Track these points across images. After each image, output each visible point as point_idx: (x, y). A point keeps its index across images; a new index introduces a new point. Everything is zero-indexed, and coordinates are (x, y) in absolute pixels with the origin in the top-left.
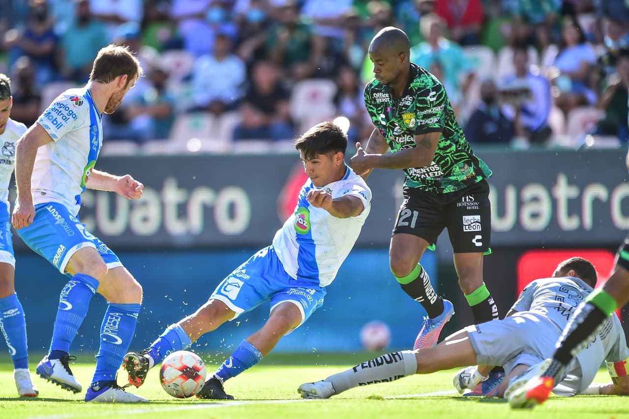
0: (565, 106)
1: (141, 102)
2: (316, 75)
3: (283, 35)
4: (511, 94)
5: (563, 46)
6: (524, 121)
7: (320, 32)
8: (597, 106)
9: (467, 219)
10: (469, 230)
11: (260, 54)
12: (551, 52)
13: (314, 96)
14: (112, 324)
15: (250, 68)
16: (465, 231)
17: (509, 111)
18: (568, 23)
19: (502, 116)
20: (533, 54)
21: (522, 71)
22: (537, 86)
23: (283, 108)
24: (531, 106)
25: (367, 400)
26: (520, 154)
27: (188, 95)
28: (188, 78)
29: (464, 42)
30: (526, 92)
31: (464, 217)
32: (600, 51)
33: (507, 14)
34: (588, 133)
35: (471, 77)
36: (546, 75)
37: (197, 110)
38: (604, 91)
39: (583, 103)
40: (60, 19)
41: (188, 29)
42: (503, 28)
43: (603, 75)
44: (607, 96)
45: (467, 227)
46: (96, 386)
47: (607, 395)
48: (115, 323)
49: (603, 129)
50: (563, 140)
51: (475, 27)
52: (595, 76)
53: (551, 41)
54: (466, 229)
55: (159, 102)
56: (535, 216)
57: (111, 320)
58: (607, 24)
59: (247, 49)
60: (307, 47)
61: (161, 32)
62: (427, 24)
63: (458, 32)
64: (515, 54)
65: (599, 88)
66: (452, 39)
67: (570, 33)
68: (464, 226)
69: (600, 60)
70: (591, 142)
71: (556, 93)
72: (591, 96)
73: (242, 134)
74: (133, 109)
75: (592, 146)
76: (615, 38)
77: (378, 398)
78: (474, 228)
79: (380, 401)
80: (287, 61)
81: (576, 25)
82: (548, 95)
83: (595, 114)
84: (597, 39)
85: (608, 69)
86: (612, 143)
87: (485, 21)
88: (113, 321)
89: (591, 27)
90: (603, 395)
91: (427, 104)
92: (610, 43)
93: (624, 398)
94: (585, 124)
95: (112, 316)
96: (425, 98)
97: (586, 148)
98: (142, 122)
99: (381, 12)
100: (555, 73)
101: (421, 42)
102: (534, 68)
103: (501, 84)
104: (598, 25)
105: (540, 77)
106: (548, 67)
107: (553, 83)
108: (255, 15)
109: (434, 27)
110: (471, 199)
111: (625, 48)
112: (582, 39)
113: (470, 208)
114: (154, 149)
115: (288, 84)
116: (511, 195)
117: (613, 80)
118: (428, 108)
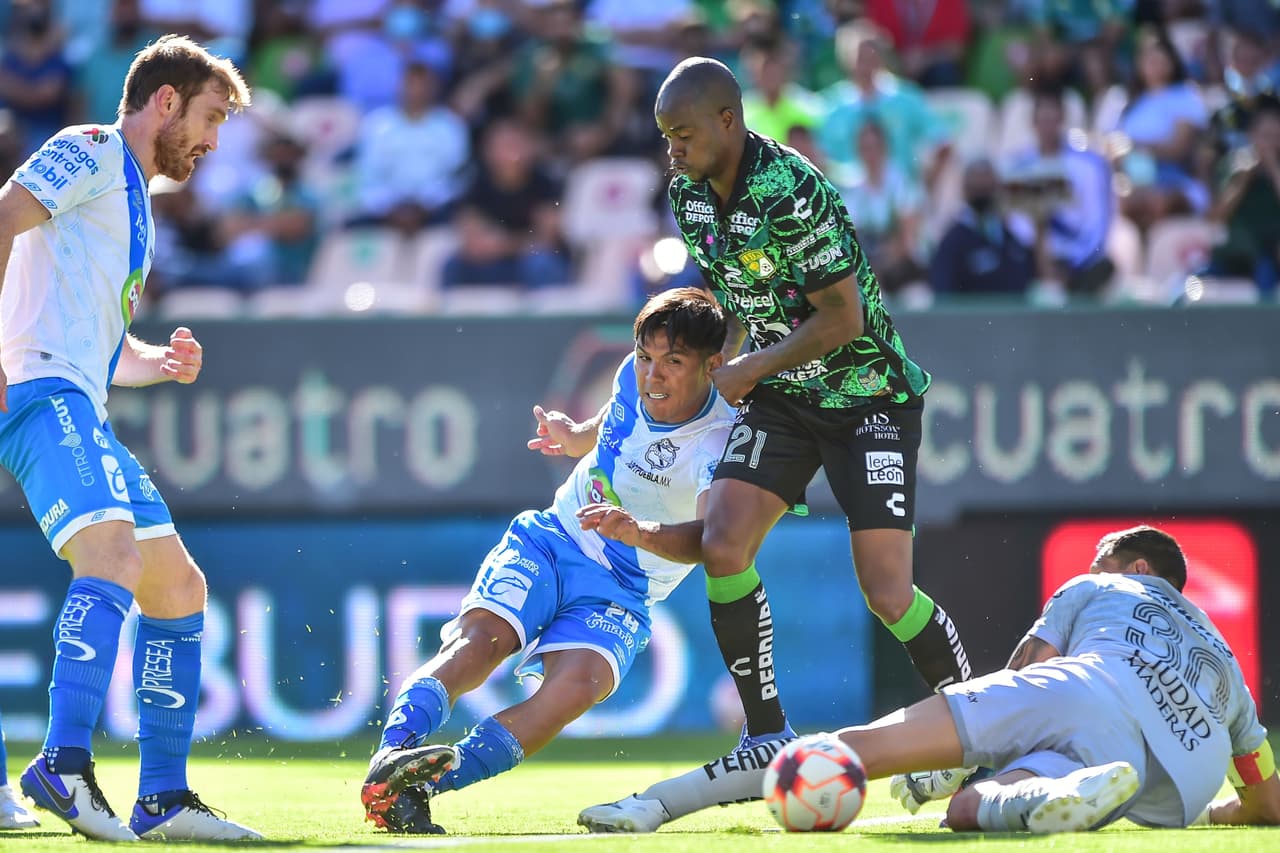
0: (1141, 215)
1: (248, 206)
2: (619, 148)
3: (546, 64)
4: (1028, 190)
5: (1137, 89)
6: (1055, 246)
7: (626, 58)
8: (1209, 216)
9: (875, 459)
10: (879, 482)
11: (499, 106)
12: (1113, 102)
13: (613, 193)
14: (157, 667)
15: (477, 135)
16: (870, 482)
17: (1023, 226)
18: (1148, 40)
19: (1008, 236)
20: (1074, 105)
21: (1052, 142)
22: (1082, 174)
23: (547, 219)
24: (1071, 215)
25: (725, 836)
26: (1048, 317)
27: (347, 190)
28: (347, 156)
29: (930, 80)
30: (1059, 186)
31: (868, 454)
32: (1216, 100)
33: (1019, 21)
34: (1190, 272)
35: (944, 154)
36: (1102, 151)
37: (365, 222)
38: (1225, 182)
39: (1180, 209)
40: (77, 30)
41: (348, 52)
42: (1012, 51)
43: (1222, 150)
44: (1230, 194)
45: (875, 475)
46: (151, 802)
47: (1233, 825)
48: (163, 664)
49: (1222, 265)
50: (1137, 288)
51: (951, 49)
52: (1205, 153)
53: (1113, 78)
54: (873, 480)
55: (285, 206)
56: (1081, 447)
57: (153, 658)
58: (1230, 42)
59: (472, 95)
60: (599, 90)
61: (291, 59)
62: (850, 42)
63: (917, 59)
64: (1038, 105)
65: (1214, 177)
66: (903, 73)
67: (1152, 62)
68: (869, 474)
69: (1216, 119)
70: (1196, 291)
71: (1123, 189)
72: (1197, 194)
73: (460, 273)
74: (230, 222)
75: (1199, 301)
76: (1247, 72)
77: (749, 832)
78: (891, 477)
79: (751, 837)
80: (554, 119)
81: (1167, 46)
82: (1107, 191)
83: (1204, 233)
84: (1209, 75)
85: (1232, 138)
86: (1241, 294)
87: (973, 36)
88: (158, 659)
89: (1197, 49)
90: (1222, 826)
91: (799, 227)
92: (1236, 82)
93: (1266, 832)
94: (1183, 254)
95: (154, 649)
96: (789, 217)
97: (1188, 304)
98: (249, 249)
99: (754, 16)
100: (1120, 146)
101: (838, 79)
102: (1077, 137)
103: (1006, 169)
104: (1212, 44)
105: (1089, 155)
106: (1106, 133)
107: (1117, 166)
108: (489, 23)
109: (865, 47)
110: (883, 420)
111: (1269, 94)
112: (1178, 75)
113: (880, 436)
114: (274, 304)
115: (557, 168)
116: (1032, 404)
117: (1244, 160)
118: (807, 233)
